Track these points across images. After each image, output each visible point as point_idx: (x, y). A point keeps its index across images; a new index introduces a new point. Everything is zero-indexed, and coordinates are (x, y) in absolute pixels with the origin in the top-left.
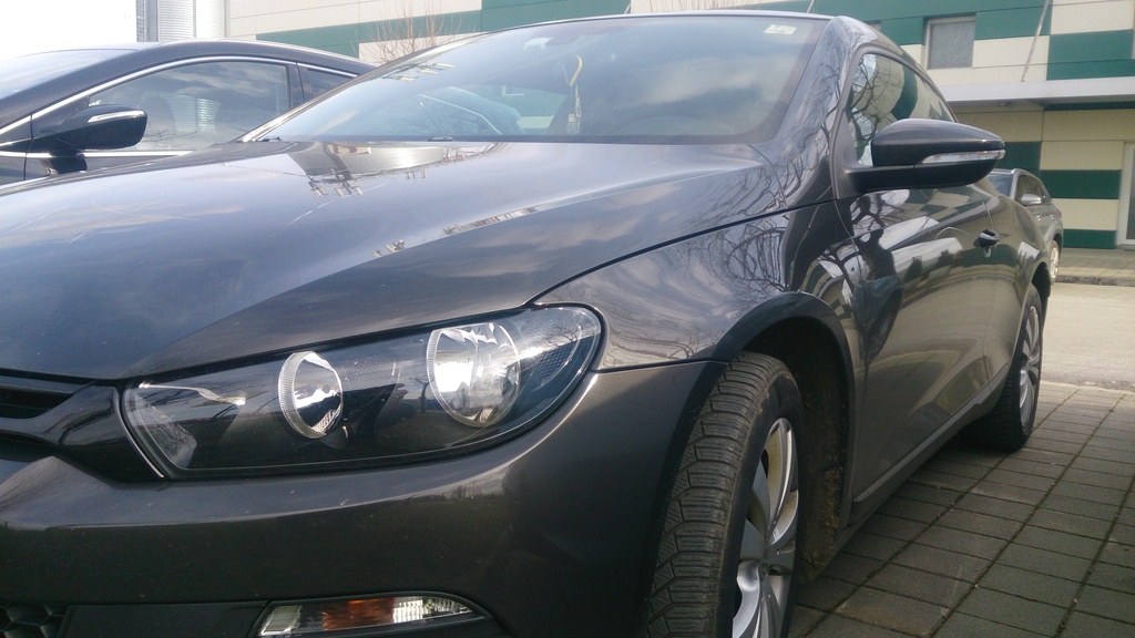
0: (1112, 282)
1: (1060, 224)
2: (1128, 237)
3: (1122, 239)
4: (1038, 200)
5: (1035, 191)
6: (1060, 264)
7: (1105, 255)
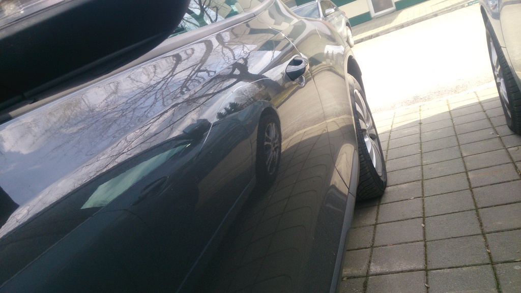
0: (377, 35)
1: (346, 17)
2: (375, 12)
3: (373, 14)
4: (333, 10)
5: (330, 7)
6: (353, 35)
7: (369, 24)
